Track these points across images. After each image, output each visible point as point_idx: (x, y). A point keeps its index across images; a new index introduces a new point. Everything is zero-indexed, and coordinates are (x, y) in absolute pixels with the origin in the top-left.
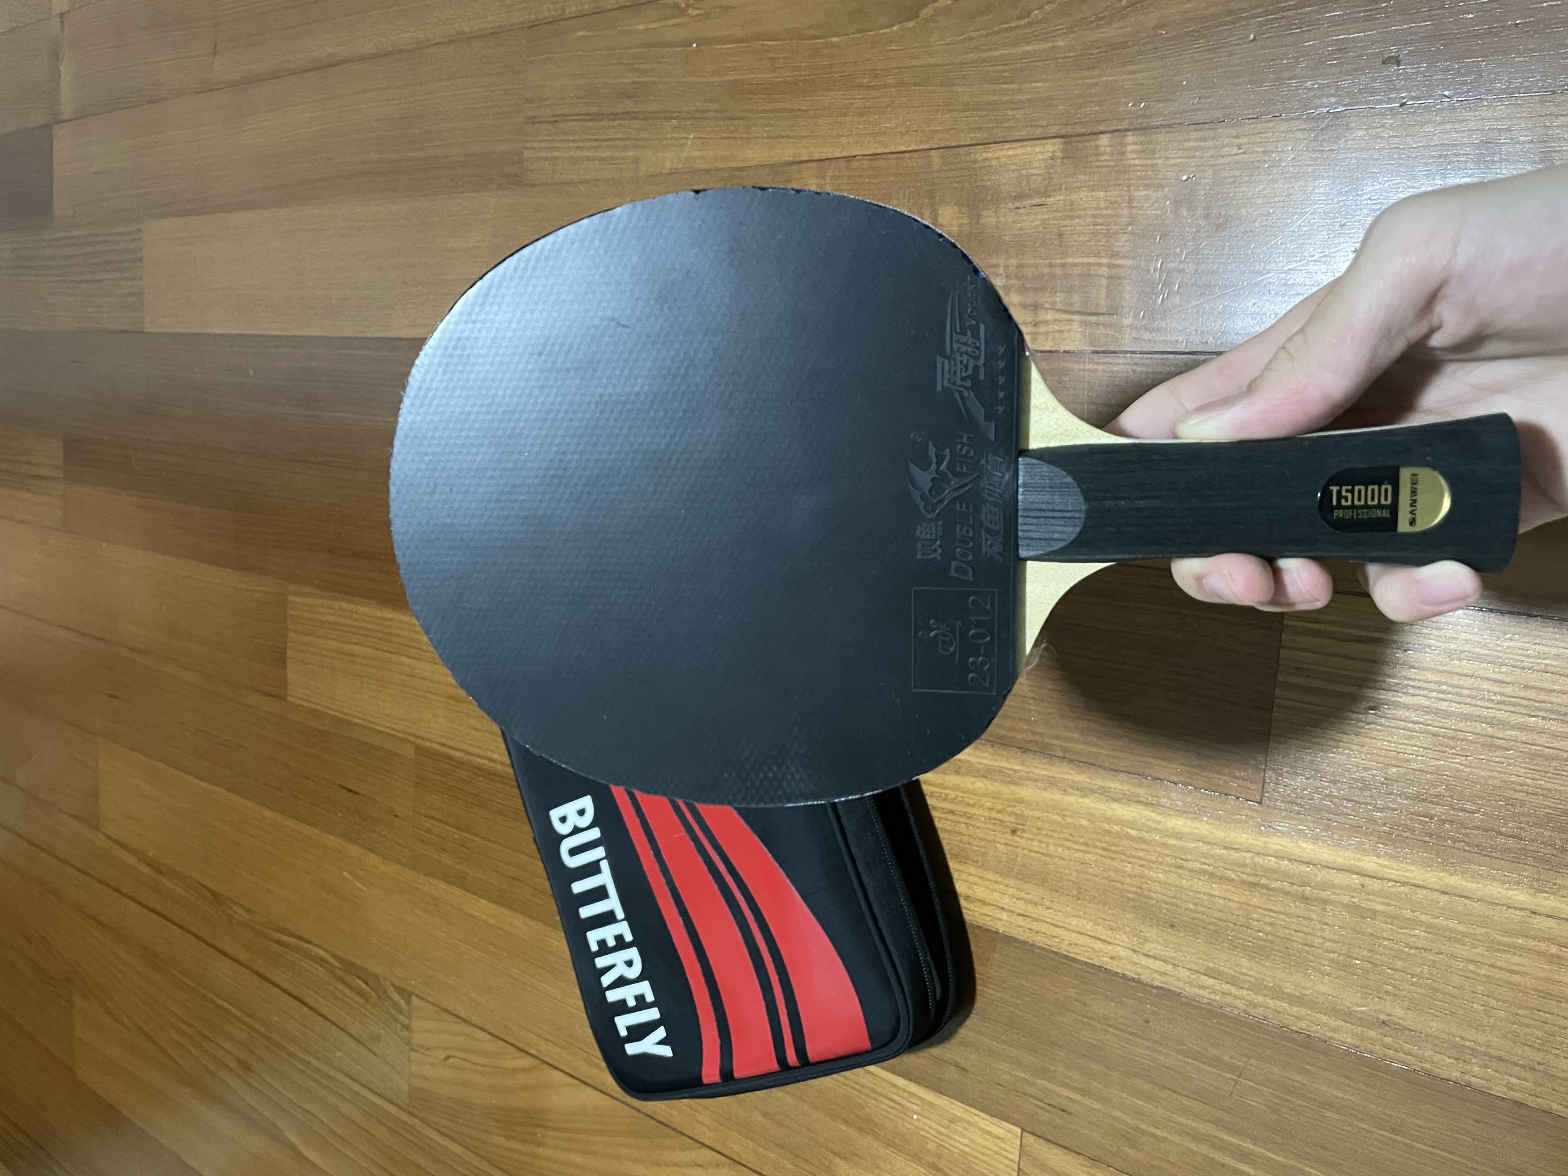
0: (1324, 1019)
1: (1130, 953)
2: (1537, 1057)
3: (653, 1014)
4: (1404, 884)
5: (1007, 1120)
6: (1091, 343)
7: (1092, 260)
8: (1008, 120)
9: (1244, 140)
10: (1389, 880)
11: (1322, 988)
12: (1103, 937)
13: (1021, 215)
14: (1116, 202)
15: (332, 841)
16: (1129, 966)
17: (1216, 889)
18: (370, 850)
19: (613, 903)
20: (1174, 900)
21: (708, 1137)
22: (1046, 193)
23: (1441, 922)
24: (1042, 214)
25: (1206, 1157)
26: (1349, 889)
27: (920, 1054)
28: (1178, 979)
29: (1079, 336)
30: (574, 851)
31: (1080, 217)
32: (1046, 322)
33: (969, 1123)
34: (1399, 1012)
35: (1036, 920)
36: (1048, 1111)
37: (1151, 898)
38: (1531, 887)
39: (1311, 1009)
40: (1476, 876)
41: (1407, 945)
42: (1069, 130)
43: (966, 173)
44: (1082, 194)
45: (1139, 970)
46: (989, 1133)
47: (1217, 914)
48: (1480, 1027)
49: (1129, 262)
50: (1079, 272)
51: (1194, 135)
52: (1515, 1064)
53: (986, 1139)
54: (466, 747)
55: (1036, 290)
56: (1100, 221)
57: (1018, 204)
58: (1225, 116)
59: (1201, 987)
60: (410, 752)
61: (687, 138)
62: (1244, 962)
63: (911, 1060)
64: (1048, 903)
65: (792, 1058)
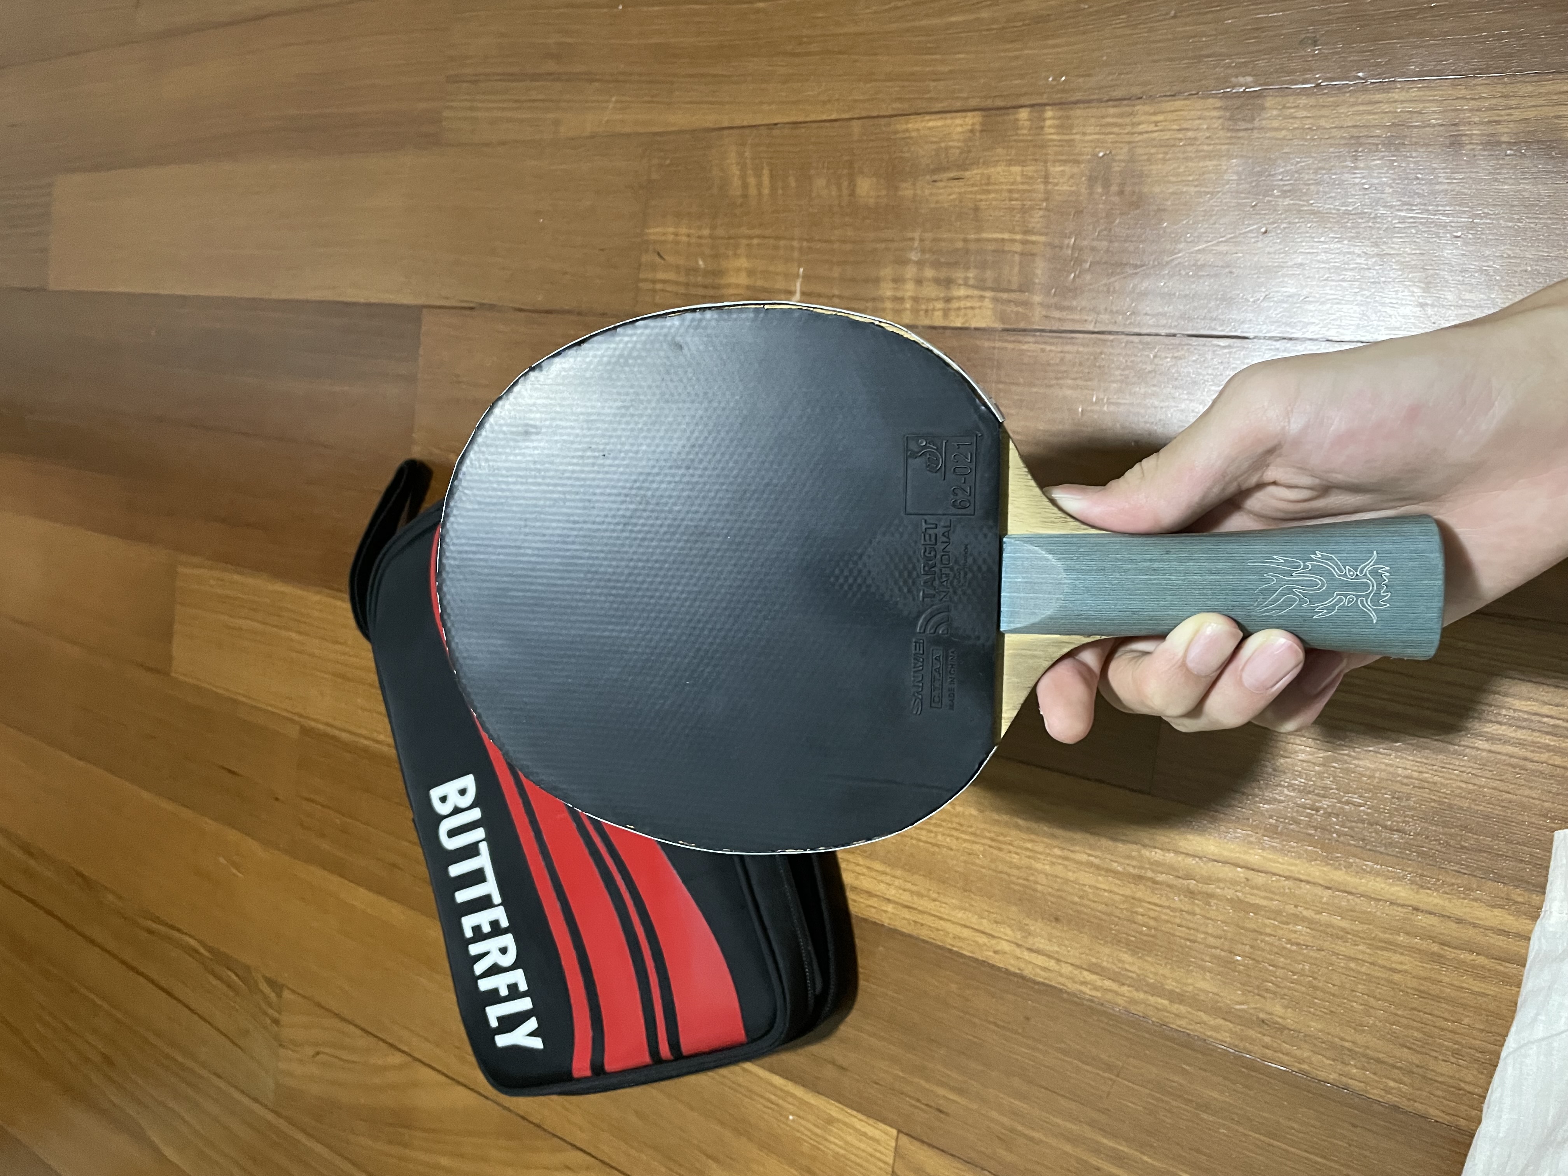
0: (1204, 1017)
1: (1014, 947)
2: (1415, 1059)
3: (525, 1004)
4: (1288, 878)
5: (884, 1121)
6: (1002, 320)
7: (1006, 236)
8: (929, 92)
9: (1160, 117)
10: (1274, 874)
11: (1202, 985)
12: (987, 931)
13: (938, 188)
14: (1031, 178)
15: (210, 825)
16: (1012, 962)
17: (1103, 882)
18: (248, 835)
19: (490, 887)
20: (1059, 893)
21: (580, 1138)
22: (963, 167)
23: (1324, 917)
24: (957, 188)
25: (1079, 1160)
26: (1234, 882)
27: (800, 1051)
28: (1061, 975)
29: (989, 313)
30: (453, 833)
31: (996, 191)
32: (959, 298)
33: (845, 1124)
34: (1278, 1009)
35: (921, 912)
36: (925, 1112)
37: (1035, 890)
38: (1413, 882)
39: (1190, 1006)
40: (1361, 872)
41: (1289, 941)
42: (989, 103)
43: (886, 144)
44: (999, 169)
45: (1022, 965)
46: (865, 1134)
47: (1101, 907)
48: (1359, 1027)
49: (1042, 239)
50: (993, 248)
51: (1112, 111)
52: (1394, 1066)
53: (860, 1141)
54: (352, 728)
55: (949, 265)
56: (1016, 196)
57: (935, 177)
58: (1143, 93)
59: (1084, 983)
60: (293, 732)
61: (608, 101)
62: (1127, 957)
63: (791, 1058)
64: (934, 895)
65: (665, 1051)
